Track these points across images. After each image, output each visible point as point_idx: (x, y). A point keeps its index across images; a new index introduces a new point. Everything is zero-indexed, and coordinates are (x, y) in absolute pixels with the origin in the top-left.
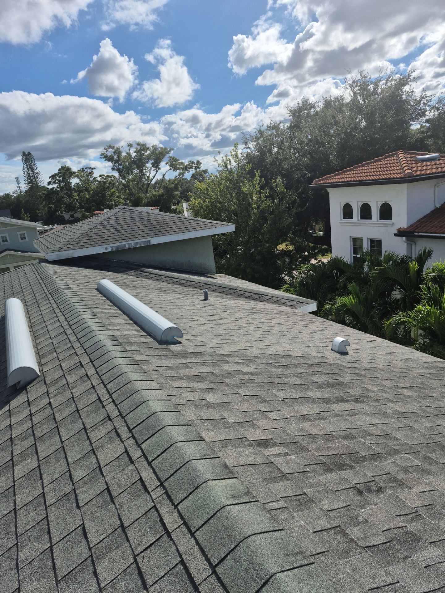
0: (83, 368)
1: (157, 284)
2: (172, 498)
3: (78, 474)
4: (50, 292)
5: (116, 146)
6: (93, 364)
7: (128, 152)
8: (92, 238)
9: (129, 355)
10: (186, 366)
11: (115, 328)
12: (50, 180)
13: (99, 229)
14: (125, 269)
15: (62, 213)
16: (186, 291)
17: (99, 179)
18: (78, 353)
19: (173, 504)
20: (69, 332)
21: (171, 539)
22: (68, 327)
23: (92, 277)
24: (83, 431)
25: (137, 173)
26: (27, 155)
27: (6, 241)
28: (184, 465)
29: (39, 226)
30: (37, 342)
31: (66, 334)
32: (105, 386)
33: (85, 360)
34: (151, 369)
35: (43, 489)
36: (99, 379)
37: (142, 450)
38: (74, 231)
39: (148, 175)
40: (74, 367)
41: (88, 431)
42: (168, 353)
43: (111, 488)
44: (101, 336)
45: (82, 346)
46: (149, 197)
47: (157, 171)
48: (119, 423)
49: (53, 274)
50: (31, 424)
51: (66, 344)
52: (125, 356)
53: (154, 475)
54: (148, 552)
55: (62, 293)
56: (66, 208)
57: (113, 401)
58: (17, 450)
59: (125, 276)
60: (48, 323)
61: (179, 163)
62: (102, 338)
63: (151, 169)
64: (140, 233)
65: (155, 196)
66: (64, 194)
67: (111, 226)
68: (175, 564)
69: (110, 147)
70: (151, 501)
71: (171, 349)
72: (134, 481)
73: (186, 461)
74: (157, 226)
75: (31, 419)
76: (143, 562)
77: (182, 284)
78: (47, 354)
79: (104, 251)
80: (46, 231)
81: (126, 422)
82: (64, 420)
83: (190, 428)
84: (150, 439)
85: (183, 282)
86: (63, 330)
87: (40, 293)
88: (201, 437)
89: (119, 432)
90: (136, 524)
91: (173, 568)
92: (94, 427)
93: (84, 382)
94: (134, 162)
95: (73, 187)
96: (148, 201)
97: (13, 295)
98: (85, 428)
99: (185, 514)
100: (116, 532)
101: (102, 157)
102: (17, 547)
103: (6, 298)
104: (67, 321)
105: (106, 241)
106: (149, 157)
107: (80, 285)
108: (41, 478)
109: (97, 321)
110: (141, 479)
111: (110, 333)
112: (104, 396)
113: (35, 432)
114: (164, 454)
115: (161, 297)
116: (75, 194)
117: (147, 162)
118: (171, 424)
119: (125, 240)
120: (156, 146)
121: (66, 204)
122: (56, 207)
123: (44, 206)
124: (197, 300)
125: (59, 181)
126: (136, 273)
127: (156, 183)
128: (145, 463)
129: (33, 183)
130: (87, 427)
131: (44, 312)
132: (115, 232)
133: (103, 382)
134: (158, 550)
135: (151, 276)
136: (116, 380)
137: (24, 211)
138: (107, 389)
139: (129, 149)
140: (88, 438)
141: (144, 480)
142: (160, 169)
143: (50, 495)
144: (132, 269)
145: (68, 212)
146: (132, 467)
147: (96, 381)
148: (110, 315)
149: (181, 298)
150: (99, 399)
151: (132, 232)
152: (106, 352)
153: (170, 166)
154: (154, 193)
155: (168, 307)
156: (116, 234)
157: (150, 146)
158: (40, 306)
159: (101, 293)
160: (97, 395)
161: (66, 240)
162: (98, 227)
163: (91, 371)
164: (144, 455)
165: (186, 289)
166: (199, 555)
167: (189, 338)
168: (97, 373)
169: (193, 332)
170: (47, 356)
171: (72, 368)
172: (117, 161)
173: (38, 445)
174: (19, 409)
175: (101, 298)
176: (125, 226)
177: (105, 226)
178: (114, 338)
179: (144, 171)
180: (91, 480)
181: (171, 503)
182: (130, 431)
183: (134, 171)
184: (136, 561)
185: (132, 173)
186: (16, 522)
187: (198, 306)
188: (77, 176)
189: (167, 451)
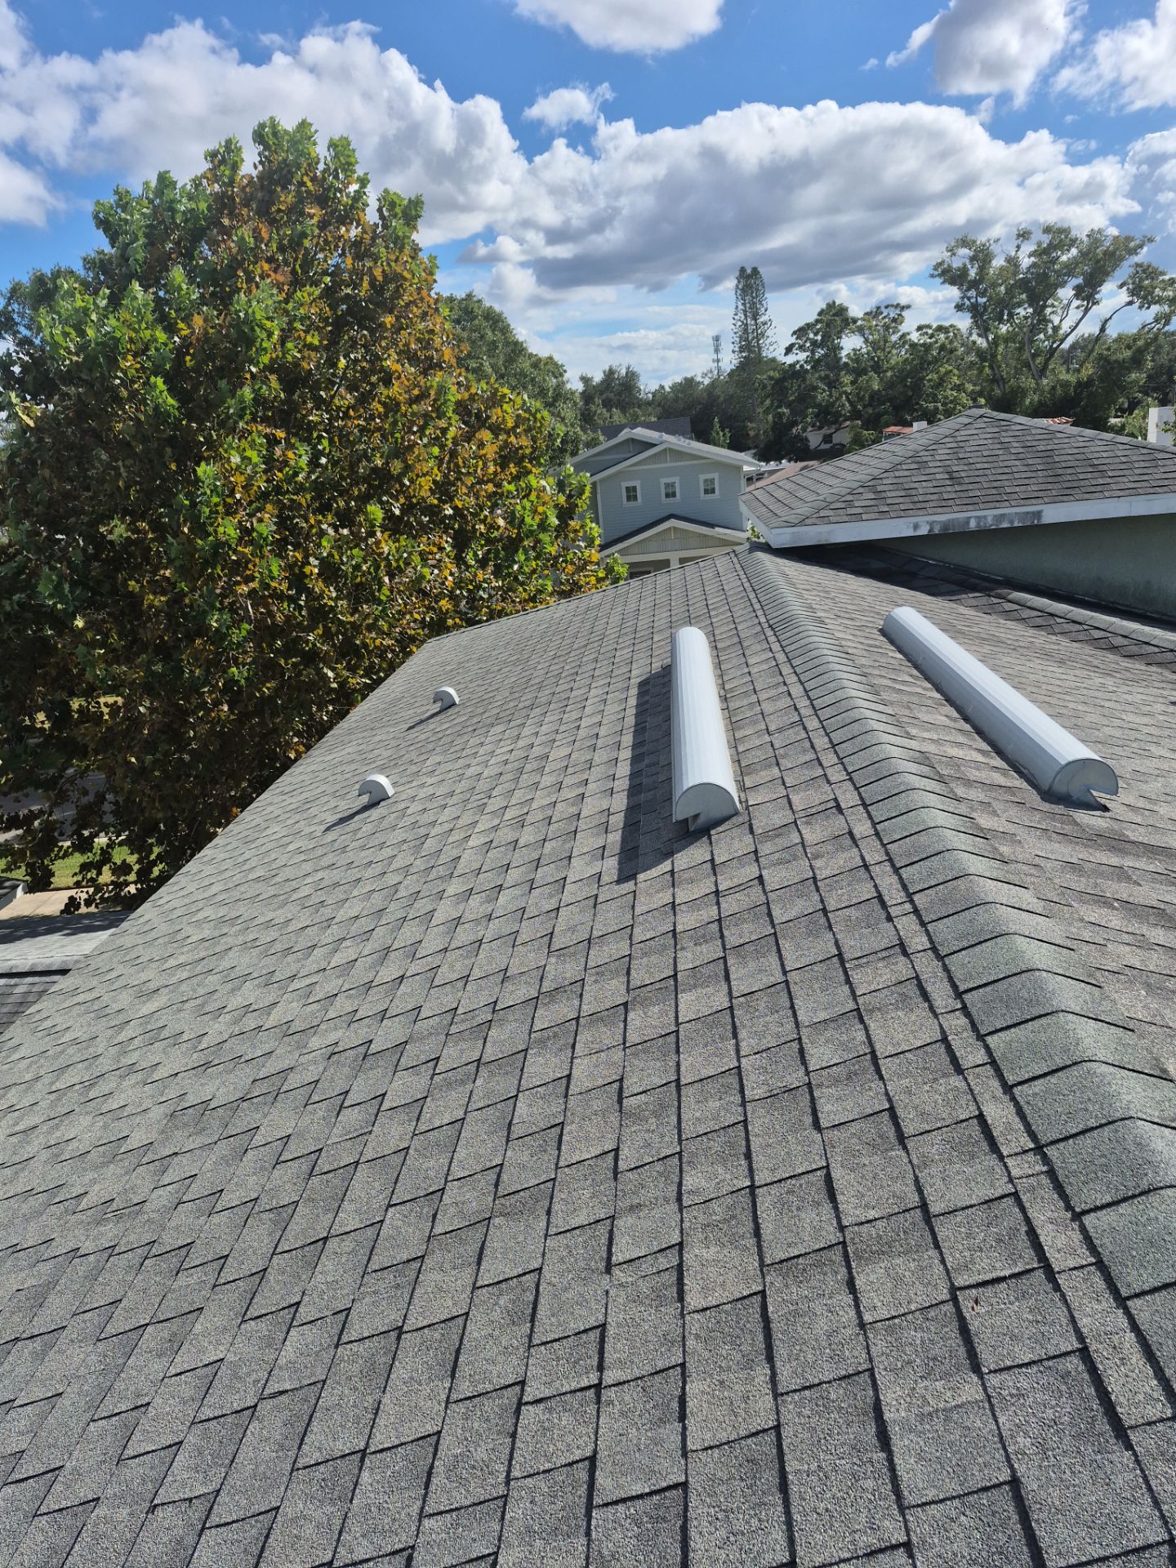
0: (841, 817)
1: (1041, 639)
2: (1068, 1191)
3: (819, 1055)
4: (771, 622)
5: (981, 239)
6: (868, 812)
7: (1013, 254)
8: (883, 495)
9: (963, 809)
10: (1121, 874)
11: (926, 735)
12: (793, 340)
13: (907, 473)
14: (956, 588)
15: (804, 430)
16: (1127, 670)
17: (915, 337)
18: (833, 779)
19: (1069, 1207)
20: (813, 723)
21: (1057, 1288)
22: (811, 712)
23: (870, 599)
24: (835, 960)
25: (1026, 318)
26: (749, 277)
27: (674, 495)
28: (1110, 1123)
29: (748, 463)
30: (737, 736)
31: (805, 728)
32: (896, 870)
33: (848, 798)
34: (1020, 857)
35: (739, 1060)
36: (882, 851)
37: (987, 1048)
38: (842, 474)
39: (1056, 323)
40: (821, 808)
41: (847, 965)
42: (1068, 829)
43: (900, 1112)
44: (893, 748)
45: (842, 763)
46: (1047, 388)
47: (1087, 310)
48: (928, 967)
49: (781, 582)
50: (716, 912)
51: (804, 751)
52: (951, 810)
53: (1017, 1120)
54: (989, 1291)
55: (801, 629)
56: (817, 416)
57: (916, 911)
58: (686, 961)
59: (952, 605)
60: (763, 696)
61: (1163, 281)
62: (895, 752)
63: (1069, 305)
64: (1017, 489)
65: (1065, 385)
66: (821, 379)
67: (939, 464)
68: (1063, 1349)
69: (965, 243)
70: (1006, 1179)
71: (1078, 820)
72: (962, 1117)
73: (1118, 1115)
74: (1069, 471)
75: (718, 903)
76: (973, 1309)
77: (1113, 649)
78: (758, 767)
79: (910, 533)
80: (760, 476)
81: (946, 969)
82: (791, 924)
83: (1128, 1038)
84: (1013, 1030)
85: (1118, 641)
86: (798, 719)
87: (750, 624)
88: (1165, 1071)
89: (929, 989)
90: (960, 1217)
91: (1055, 1357)
92: (864, 960)
93: (843, 849)
94: (1024, 285)
95: (844, 360)
96: (1040, 401)
97: (689, 621)
98: (840, 955)
99: (1106, 1244)
100: (907, 1215)
101: (936, 273)
102: (680, 1159)
103: (672, 626)
104: (809, 698)
105: (919, 506)
106: (1070, 269)
107: (843, 614)
108: (735, 1035)
109: (881, 708)
110: (981, 1118)
111: (913, 744)
112: (894, 895)
113: (726, 933)
114: (1053, 1079)
115: (1049, 674)
116: (847, 379)
117: (1063, 284)
118: (1077, 1010)
119: (970, 508)
120: (1100, 231)
121: (819, 406)
122: (794, 412)
123: (766, 412)
124: (1161, 700)
125: (814, 343)
126: (984, 600)
127: (1073, 347)
128: (995, 1084)
129: (750, 351)
130: (847, 956)
131: (756, 670)
132: (948, 482)
133: (890, 860)
134: (1017, 1299)
135: (1026, 613)
136: (927, 863)
137: (720, 422)
138: (901, 878)
139: (1018, 247)
140: (848, 981)
141: (990, 1122)
142: (1097, 303)
143: (753, 1077)
144: (974, 589)
145: (820, 428)
146: (956, 1081)
147: (874, 855)
148: (915, 699)
149: (1111, 688)
150: (880, 897)
151: (995, 484)
152: (902, 788)
153: (1132, 293)
154: (1064, 376)
155: (1071, 705)
156: (949, 489)
157: (1082, 234)
158: (747, 653)
159: (892, 642)
160: (876, 886)
161: (821, 498)
162: (904, 467)
163: (862, 828)
164: (993, 1063)
165: (1126, 663)
166: (1137, 1358)
167: (1131, 800)
168: (877, 834)
169: (1145, 787)
170: (756, 771)
171: (814, 810)
172: (974, 284)
173: (730, 962)
174: (691, 873)
175: (891, 654)
176: (979, 466)
177: (923, 465)
178: (924, 759)
179: (1048, 310)
180: (849, 1078)
181: (1062, 1204)
182: (959, 995)
183: (1018, 311)
184: (954, 1299)
185: (1011, 315)
186: (679, 1108)
187: (1161, 718)
188: (861, 330)
189: (1060, 1074)
